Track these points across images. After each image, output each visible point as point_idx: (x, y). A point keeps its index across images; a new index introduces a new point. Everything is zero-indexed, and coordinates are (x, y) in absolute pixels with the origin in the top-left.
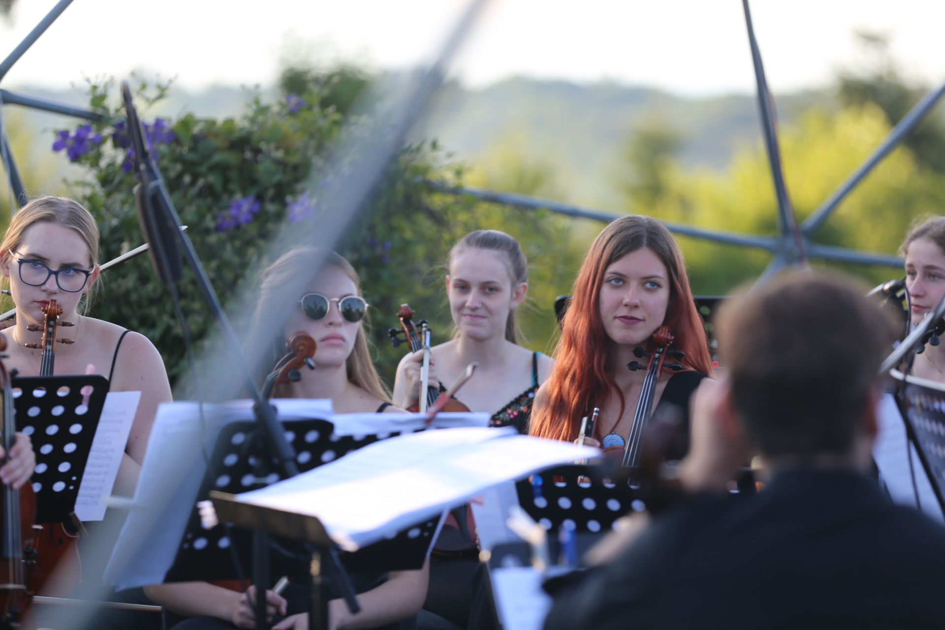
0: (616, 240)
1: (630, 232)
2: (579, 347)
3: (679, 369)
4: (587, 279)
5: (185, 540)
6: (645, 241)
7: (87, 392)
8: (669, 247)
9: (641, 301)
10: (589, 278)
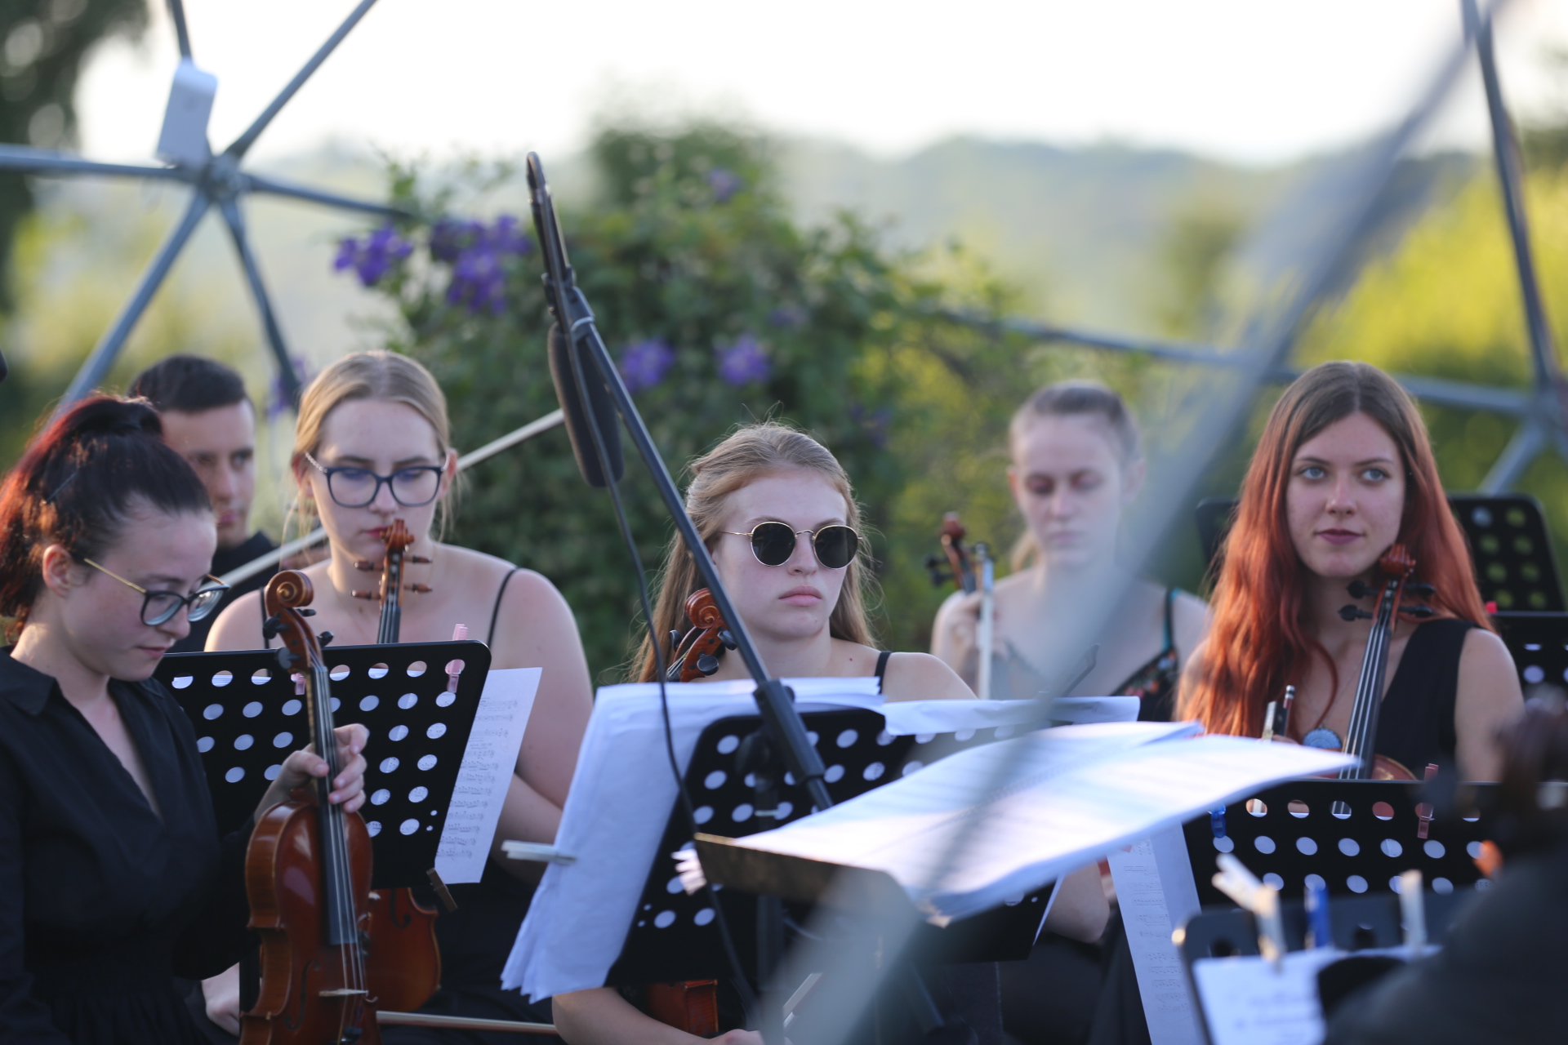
0: (1308, 405)
1: (1332, 388)
2: (1254, 585)
3: (1427, 614)
4: (1263, 472)
5: (640, 914)
6: (1357, 401)
7: (455, 670)
8: (1400, 410)
9: (1358, 504)
10: (1266, 472)
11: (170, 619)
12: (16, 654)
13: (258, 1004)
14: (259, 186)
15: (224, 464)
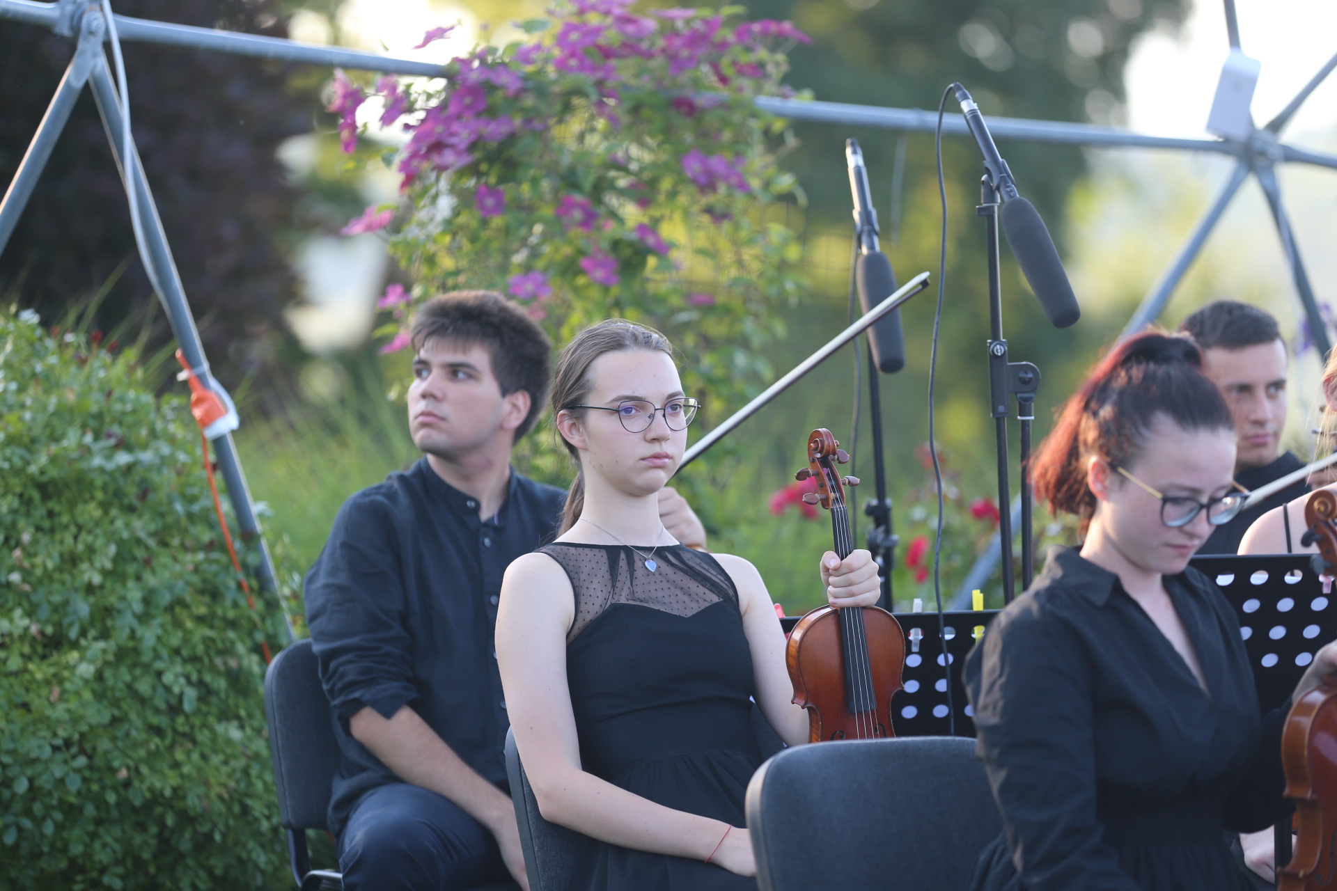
11: (1190, 521)
12: (1084, 553)
13: (1293, 861)
14: (1293, 156)
15: (1261, 393)
